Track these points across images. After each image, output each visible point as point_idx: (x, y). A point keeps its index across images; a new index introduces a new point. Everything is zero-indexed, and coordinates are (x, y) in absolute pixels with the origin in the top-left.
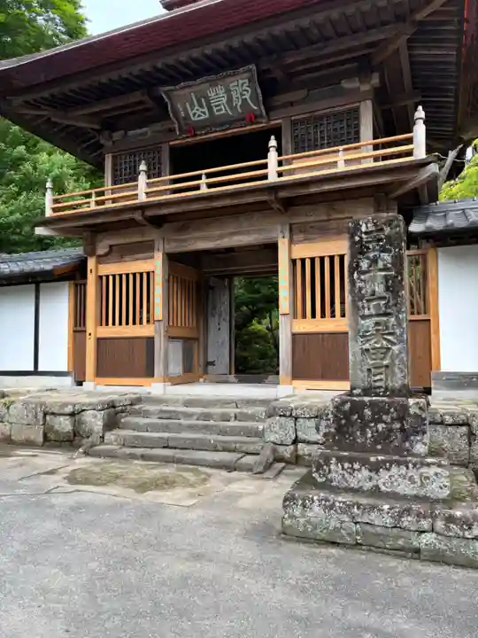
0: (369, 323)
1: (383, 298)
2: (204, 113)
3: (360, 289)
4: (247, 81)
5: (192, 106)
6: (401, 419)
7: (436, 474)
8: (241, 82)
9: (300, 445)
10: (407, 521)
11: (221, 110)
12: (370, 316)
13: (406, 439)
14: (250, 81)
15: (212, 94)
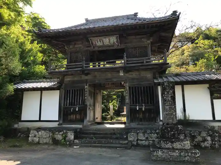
0: (167, 107)
1: (170, 101)
2: (101, 44)
3: (165, 99)
5: (98, 42)
6: (177, 131)
7: (187, 143)
8: (113, 38)
9: (139, 141)
10: (182, 154)
11: (107, 43)
12: (168, 105)
13: (179, 135)
14: (116, 38)
15: (104, 40)
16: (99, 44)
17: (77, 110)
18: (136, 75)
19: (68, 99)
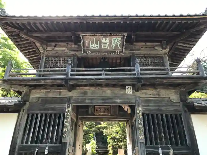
2: (97, 47)
4: (120, 39)
8: (117, 38)
11: (105, 47)
14: (121, 39)
15: (103, 40)
16: (94, 46)
17: (46, 153)
18: (153, 94)
19: (32, 130)
